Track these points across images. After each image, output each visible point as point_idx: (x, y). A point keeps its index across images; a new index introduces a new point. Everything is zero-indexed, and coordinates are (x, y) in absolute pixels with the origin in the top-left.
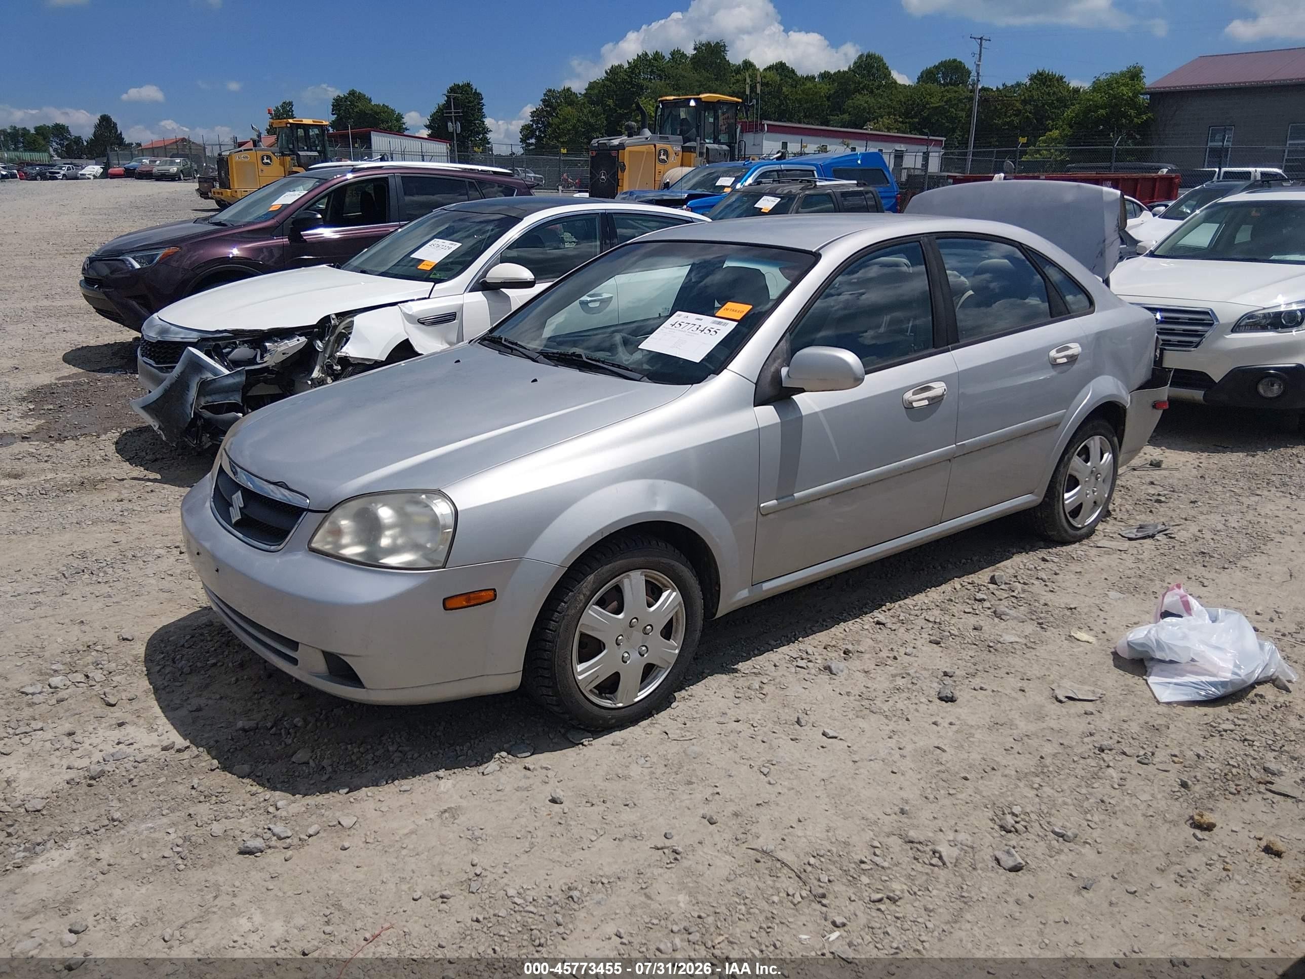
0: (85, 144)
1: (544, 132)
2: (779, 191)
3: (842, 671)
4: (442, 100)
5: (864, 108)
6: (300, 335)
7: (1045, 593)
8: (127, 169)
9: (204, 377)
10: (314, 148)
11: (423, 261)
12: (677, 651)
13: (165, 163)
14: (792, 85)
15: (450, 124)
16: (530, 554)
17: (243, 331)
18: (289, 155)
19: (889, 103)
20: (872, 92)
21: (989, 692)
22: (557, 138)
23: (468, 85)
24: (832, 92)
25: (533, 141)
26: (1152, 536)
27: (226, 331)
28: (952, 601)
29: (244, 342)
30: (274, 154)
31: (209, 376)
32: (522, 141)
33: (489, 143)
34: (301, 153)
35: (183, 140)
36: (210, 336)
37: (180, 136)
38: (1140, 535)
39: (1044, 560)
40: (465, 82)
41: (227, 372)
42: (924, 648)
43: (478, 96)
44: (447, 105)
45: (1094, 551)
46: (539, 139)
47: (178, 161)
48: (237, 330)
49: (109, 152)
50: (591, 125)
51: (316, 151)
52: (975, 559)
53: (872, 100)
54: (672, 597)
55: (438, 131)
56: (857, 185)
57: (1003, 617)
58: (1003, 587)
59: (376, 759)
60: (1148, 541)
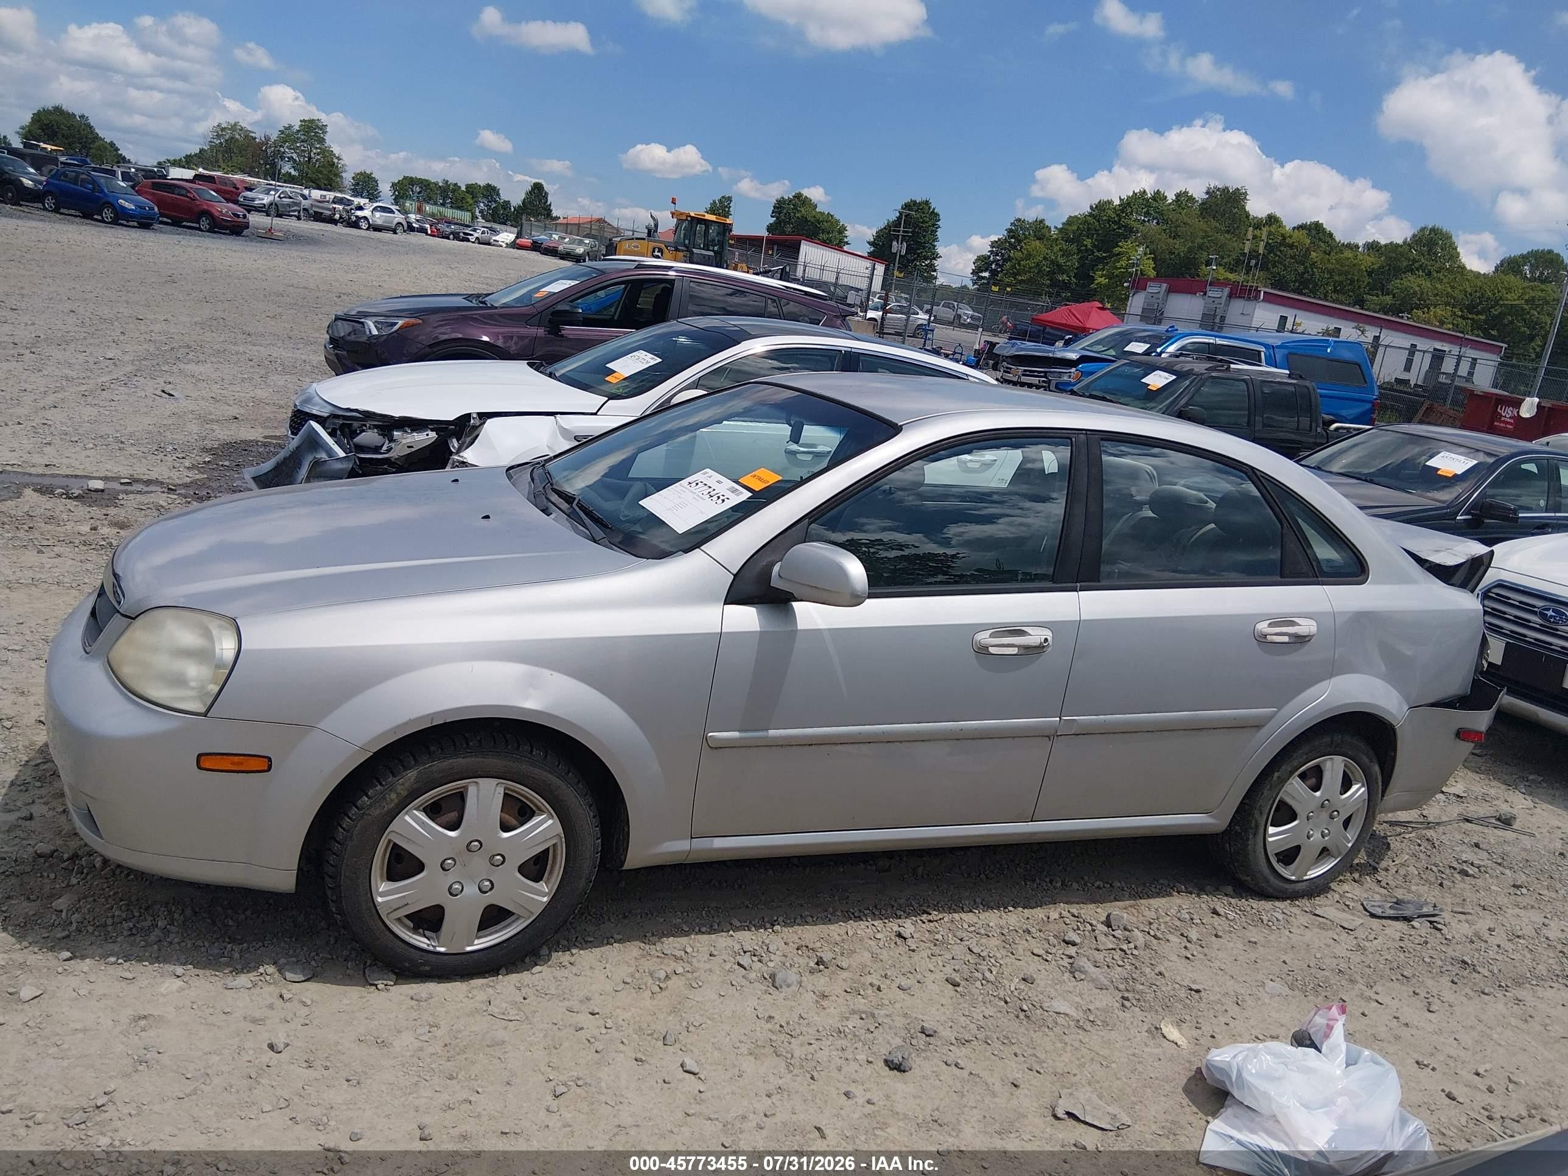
0: (513, 209)
1: (1001, 266)
2: (1177, 368)
3: (788, 986)
4: (893, 216)
5: (1415, 293)
6: (432, 430)
7: (1174, 958)
8: (534, 242)
9: (318, 456)
10: (711, 248)
11: (615, 372)
12: (545, 899)
13: (572, 242)
14: (1325, 252)
15: (895, 243)
16: (326, 724)
17: (374, 414)
18: (683, 251)
19: (1449, 290)
20: (1429, 274)
21: (965, 1073)
22: (1015, 275)
23: (927, 203)
24: (1376, 267)
25: (986, 274)
26: (1407, 919)
27: (356, 411)
28: (1029, 932)
29: (376, 427)
30: (667, 247)
31: (323, 456)
32: (974, 273)
33: (935, 271)
34: (695, 251)
35: (599, 220)
36: (340, 413)
37: (596, 216)
38: (1391, 912)
39: (1215, 912)
40: (924, 199)
41: (342, 454)
42: (931, 986)
43: (935, 216)
44: (897, 223)
45: (1304, 919)
46: (994, 273)
47: (587, 241)
48: (368, 412)
49: (524, 221)
50: (1059, 265)
51: (713, 251)
52: (1117, 884)
53: (1427, 284)
54: (545, 826)
55: (880, 250)
56: (1290, 376)
57: (1077, 974)
58: (1118, 933)
59: (134, 931)
60: (1400, 925)
